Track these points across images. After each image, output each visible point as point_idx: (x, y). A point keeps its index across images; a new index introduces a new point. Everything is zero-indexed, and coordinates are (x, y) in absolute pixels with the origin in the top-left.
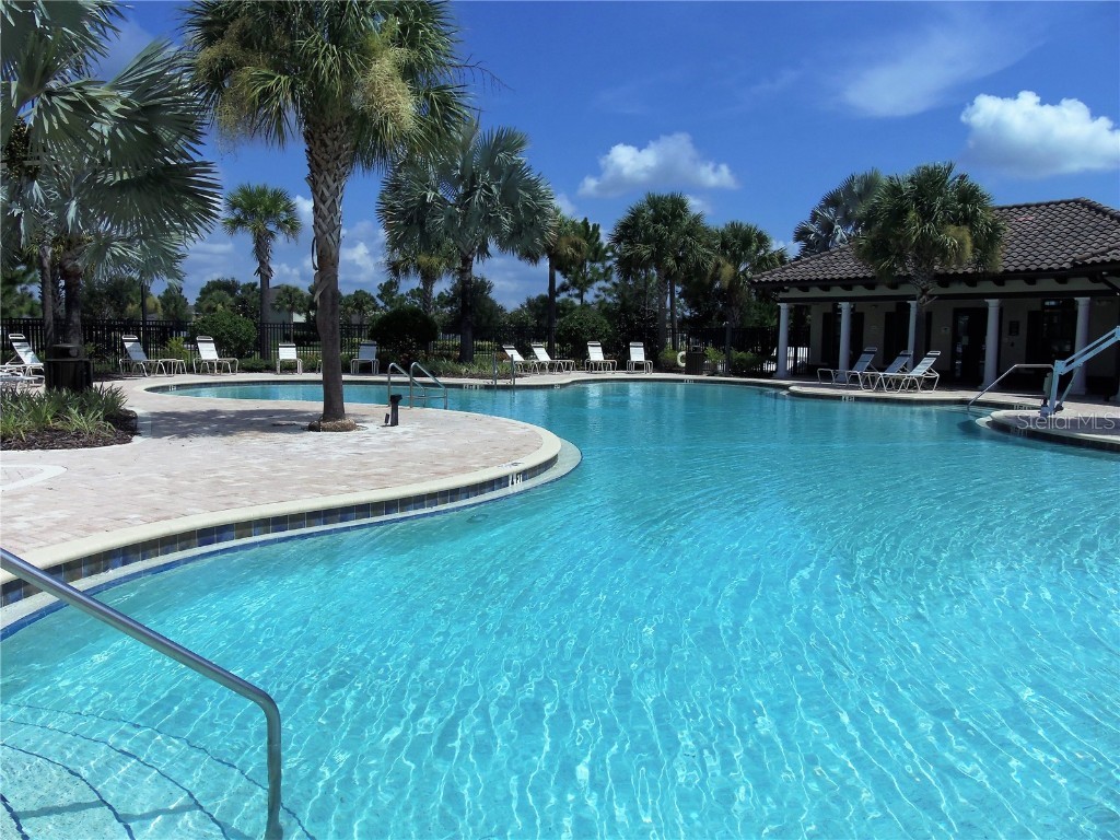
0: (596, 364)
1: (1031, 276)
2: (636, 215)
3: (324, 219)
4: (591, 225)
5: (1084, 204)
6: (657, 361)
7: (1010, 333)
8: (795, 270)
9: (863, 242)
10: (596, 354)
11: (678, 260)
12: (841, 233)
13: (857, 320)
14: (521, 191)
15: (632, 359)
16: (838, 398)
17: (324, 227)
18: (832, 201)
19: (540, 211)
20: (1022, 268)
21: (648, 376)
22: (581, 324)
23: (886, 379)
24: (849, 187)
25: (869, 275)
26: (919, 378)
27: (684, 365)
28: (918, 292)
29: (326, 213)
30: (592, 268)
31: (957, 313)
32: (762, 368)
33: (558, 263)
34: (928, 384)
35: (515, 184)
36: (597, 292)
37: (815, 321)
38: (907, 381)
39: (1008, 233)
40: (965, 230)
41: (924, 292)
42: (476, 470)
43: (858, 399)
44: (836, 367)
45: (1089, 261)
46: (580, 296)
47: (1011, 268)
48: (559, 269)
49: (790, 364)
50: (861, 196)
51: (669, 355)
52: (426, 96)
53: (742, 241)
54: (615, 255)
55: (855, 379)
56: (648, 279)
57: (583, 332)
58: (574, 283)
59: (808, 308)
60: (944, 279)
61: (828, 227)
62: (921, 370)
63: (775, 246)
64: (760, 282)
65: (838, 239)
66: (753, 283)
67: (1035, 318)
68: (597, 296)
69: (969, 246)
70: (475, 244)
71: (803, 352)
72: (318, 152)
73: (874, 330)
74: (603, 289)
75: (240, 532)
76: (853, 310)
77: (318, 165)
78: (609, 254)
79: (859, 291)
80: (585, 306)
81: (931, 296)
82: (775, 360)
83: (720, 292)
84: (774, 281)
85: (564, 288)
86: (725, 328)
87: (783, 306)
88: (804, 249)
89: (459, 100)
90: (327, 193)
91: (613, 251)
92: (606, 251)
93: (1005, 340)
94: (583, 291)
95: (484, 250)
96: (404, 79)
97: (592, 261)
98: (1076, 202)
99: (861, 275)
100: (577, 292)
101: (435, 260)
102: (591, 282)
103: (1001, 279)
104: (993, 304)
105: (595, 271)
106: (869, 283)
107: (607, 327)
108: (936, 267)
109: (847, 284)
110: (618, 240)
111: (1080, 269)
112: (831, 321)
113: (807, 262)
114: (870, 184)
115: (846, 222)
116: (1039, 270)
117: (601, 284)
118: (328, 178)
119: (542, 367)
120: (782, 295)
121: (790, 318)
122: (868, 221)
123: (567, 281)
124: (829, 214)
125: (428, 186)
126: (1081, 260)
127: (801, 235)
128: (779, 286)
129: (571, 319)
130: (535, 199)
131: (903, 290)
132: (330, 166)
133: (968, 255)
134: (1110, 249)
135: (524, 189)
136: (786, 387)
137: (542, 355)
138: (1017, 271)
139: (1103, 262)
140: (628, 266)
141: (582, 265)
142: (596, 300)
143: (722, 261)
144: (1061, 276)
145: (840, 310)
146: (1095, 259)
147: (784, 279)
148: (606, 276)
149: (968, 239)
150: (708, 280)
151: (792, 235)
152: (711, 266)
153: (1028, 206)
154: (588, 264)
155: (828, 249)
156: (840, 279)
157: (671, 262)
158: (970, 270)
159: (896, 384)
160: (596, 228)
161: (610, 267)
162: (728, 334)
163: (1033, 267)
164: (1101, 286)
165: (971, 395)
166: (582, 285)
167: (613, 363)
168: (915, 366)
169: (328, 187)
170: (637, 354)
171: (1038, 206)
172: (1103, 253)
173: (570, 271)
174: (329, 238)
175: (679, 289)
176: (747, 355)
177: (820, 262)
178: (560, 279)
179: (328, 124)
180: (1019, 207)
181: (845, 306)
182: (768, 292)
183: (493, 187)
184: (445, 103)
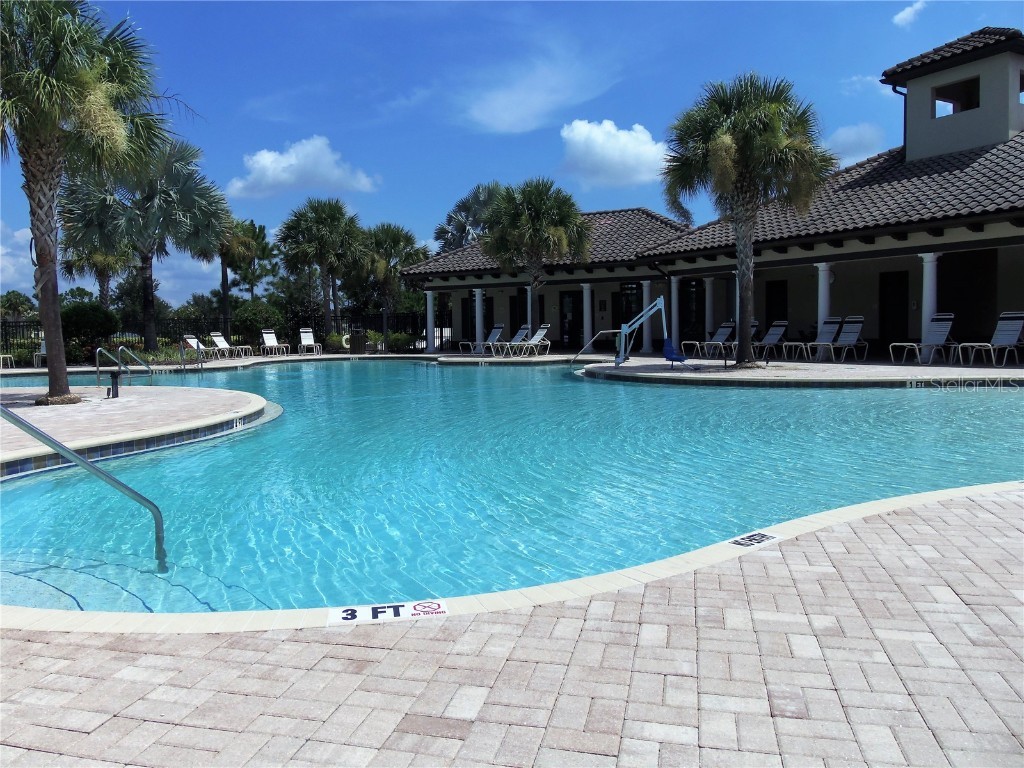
0: (271, 348)
1: (610, 266)
2: (300, 217)
3: (42, 222)
4: (257, 226)
5: (644, 212)
6: (325, 344)
7: (600, 310)
8: (436, 263)
9: (488, 240)
10: (270, 340)
11: (339, 256)
12: (473, 232)
13: (488, 303)
14: (196, 198)
15: (303, 343)
16: (476, 364)
17: (43, 229)
18: (463, 207)
19: (215, 215)
20: (604, 259)
21: (318, 357)
22: (255, 314)
23: (512, 348)
24: (476, 195)
25: (495, 266)
26: (536, 346)
27: (348, 346)
28: (531, 279)
29: (44, 217)
30: (260, 265)
31: (562, 295)
32: (415, 346)
33: (229, 261)
34: (543, 350)
35: (190, 190)
36: (267, 287)
37: (454, 305)
38: (527, 348)
39: (594, 234)
40: (561, 230)
41: (536, 278)
42: (207, 417)
43: (491, 364)
44: (473, 339)
45: (646, 254)
46: (250, 290)
47: (596, 260)
48: (229, 266)
49: (437, 342)
50: (485, 203)
51: (334, 338)
52: (132, 122)
53: (391, 239)
54: (281, 252)
55: (488, 349)
56: (311, 274)
57: (257, 321)
58: (244, 279)
59: (449, 295)
60: (550, 269)
61: (462, 229)
62: (537, 338)
63: (419, 244)
64: (409, 274)
65: (470, 237)
66: (403, 275)
67: (616, 297)
68: (266, 290)
69: (565, 242)
70: (154, 244)
71: (447, 332)
72: (33, 164)
73: (502, 310)
74: (272, 283)
75: (37, 464)
76: (484, 295)
77: (34, 176)
78: (275, 252)
79: (488, 280)
80: (256, 298)
81: (541, 282)
82: (425, 338)
83: (376, 283)
84: (420, 273)
85: (235, 283)
86: (381, 314)
87: (429, 293)
88: (443, 246)
89: (160, 125)
90: (43, 200)
91: (279, 250)
92: (272, 249)
93: (596, 315)
94: (252, 286)
95: (162, 250)
96: (115, 109)
97: (260, 259)
98: (639, 210)
99: (488, 267)
100: (247, 287)
101: (111, 259)
102: (260, 277)
103: (591, 267)
104: (586, 287)
105: (263, 267)
106: (495, 273)
107: (279, 316)
108: (544, 260)
109: (478, 273)
110: (284, 240)
111: (643, 260)
112: (468, 305)
113: (446, 257)
114: (491, 193)
115: (475, 224)
116: (615, 261)
117: (270, 278)
118: (44, 187)
119: (222, 354)
120: (427, 284)
121: (435, 305)
122: (491, 224)
123: (237, 277)
124: (462, 217)
125: (106, 191)
126: (641, 253)
127: (440, 234)
128: (425, 277)
129: (245, 310)
130: (210, 204)
131: (521, 278)
132: (46, 177)
133: (565, 249)
134: (659, 245)
135: (200, 196)
136: (435, 359)
137: (221, 343)
138: (601, 262)
139: (655, 254)
140: (294, 263)
141: (251, 262)
142: (265, 293)
143: (376, 257)
144: (630, 265)
145: (474, 296)
146: (650, 252)
147: (428, 271)
148: (274, 271)
149: (564, 236)
150: (364, 274)
151: (434, 235)
152: (367, 262)
153: (607, 213)
154: (256, 261)
155: (461, 246)
156: (473, 270)
157: (333, 259)
158: (568, 262)
159: (518, 351)
160: (262, 229)
161: (276, 263)
162: (385, 317)
163: (611, 259)
164: (656, 273)
165: (571, 357)
166: (251, 280)
167: (287, 348)
168: (533, 336)
169: (45, 195)
170: (307, 338)
171: (613, 212)
172: (655, 248)
173: (240, 268)
174: (47, 238)
175: (338, 282)
176: (402, 336)
177: (456, 256)
178: (231, 275)
179: (42, 141)
180: (601, 214)
181: (478, 292)
182: (417, 281)
183: (171, 193)
184: (149, 127)
